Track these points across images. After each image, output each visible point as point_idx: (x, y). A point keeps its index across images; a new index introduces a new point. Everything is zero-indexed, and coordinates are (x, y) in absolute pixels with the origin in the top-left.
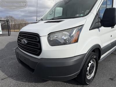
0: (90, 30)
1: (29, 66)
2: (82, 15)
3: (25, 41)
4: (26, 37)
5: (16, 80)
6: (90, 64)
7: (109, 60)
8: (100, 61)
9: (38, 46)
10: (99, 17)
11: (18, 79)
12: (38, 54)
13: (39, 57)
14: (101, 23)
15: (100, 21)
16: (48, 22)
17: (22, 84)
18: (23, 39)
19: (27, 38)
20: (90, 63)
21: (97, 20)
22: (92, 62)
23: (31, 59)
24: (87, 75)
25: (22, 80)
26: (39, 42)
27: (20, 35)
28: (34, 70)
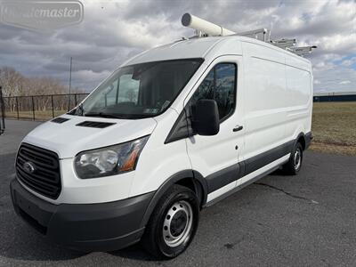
1: (37, 222)
2: (155, 111)
3: (30, 166)
4: (33, 158)
5: (9, 256)
6: (172, 213)
9: (54, 179)
10: (188, 116)
11: (12, 255)
12: (55, 196)
13: (57, 201)
16: (86, 122)
17: (23, 263)
18: (27, 161)
19: (37, 159)
20: (175, 209)
22: (179, 209)
23: (41, 206)
24: (168, 237)
25: (23, 256)
26: (58, 170)
27: (22, 151)
28: (46, 228)
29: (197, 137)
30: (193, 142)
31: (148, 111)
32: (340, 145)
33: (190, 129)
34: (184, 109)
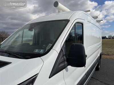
0: (50, 78)
2: (42, 51)
10: (64, 54)
29: (69, 67)
30: (67, 71)
31: (37, 51)
32: (107, 55)
33: (66, 63)
34: (61, 49)
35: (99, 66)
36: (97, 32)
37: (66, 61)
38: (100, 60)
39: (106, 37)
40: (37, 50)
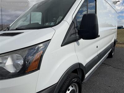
0: (62, 46)
2: (52, 24)
7: (98, 74)
8: (84, 81)
10: (76, 26)
14: (78, 34)
15: (77, 31)
21: (72, 31)
22: (72, 89)
29: (81, 41)
32: (122, 44)
34: (72, 21)
35: (113, 54)
36: (113, 19)
37: (77, 34)
38: (114, 48)
39: (122, 27)
40: (48, 23)
